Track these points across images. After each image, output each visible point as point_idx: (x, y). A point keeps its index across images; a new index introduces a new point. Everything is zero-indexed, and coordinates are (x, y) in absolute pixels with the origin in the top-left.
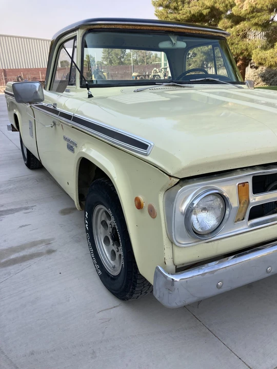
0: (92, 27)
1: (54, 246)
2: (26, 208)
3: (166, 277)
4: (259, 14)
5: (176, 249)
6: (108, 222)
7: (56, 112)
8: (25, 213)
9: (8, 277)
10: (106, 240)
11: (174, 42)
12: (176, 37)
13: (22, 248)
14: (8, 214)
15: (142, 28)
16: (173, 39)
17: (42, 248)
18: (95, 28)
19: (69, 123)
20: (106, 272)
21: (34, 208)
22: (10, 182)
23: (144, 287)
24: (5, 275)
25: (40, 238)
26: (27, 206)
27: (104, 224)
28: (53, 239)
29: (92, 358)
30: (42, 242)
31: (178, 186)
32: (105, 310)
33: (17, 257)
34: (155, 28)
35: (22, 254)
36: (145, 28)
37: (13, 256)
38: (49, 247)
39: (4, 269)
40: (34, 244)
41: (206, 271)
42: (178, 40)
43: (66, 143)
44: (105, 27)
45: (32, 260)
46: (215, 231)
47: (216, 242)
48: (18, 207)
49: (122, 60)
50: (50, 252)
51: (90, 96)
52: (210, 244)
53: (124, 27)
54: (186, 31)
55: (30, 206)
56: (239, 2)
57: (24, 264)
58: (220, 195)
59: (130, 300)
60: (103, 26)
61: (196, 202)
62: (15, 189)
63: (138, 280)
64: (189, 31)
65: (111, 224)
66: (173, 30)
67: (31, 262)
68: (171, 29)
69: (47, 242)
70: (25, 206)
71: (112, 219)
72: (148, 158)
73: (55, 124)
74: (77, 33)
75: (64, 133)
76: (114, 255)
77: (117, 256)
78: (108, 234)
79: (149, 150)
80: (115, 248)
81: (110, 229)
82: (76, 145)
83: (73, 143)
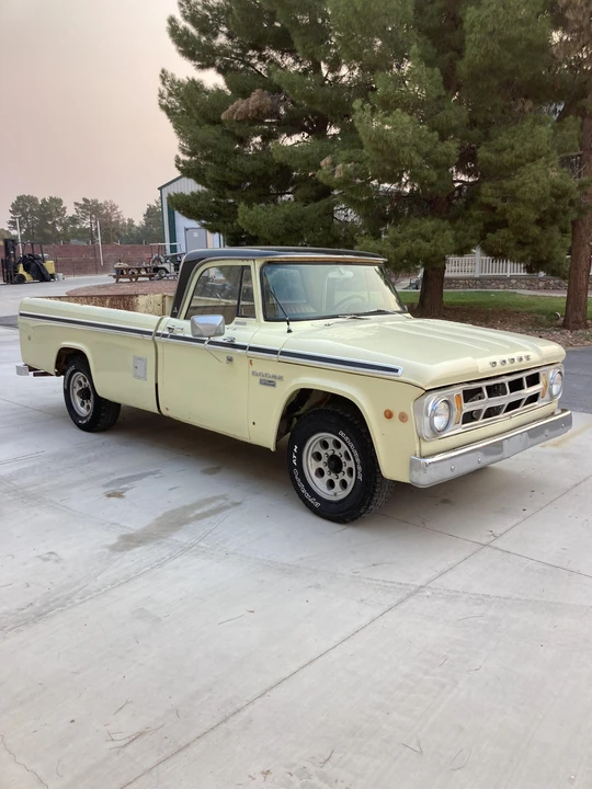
3: (419, 462)
5: (423, 443)
6: (323, 452)
7: (240, 347)
8: (157, 478)
10: (320, 473)
11: (343, 272)
13: (198, 505)
15: (316, 260)
16: (343, 269)
19: (274, 358)
20: (325, 502)
25: (210, 495)
27: (318, 457)
28: (226, 495)
30: (215, 498)
31: (424, 396)
34: (327, 259)
36: (319, 260)
40: (209, 501)
46: (444, 429)
50: (236, 504)
51: (289, 331)
55: (152, 470)
65: (326, 454)
69: (224, 498)
71: (331, 446)
72: (402, 378)
73: (230, 360)
74: (250, 263)
75: (254, 368)
76: (331, 484)
77: (337, 483)
78: (321, 465)
79: (400, 372)
80: (333, 476)
81: (325, 459)
82: (281, 378)
83: (274, 377)
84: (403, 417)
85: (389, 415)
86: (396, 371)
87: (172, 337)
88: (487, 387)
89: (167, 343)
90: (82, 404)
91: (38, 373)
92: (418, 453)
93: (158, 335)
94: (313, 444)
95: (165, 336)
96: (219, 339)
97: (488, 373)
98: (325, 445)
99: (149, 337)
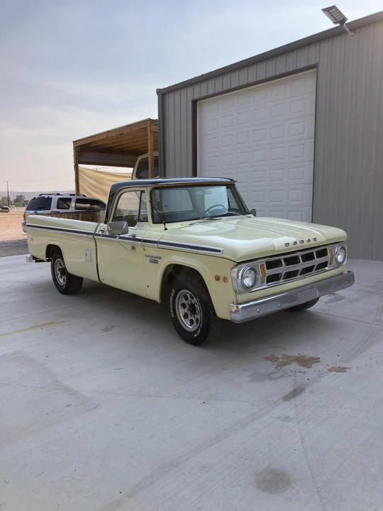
5: (238, 295)
6: (186, 303)
7: (138, 240)
10: (186, 316)
12: (206, 188)
16: (204, 189)
27: (184, 306)
43: (149, 259)
46: (253, 286)
51: (166, 229)
52: (251, 293)
71: (189, 298)
72: (223, 256)
73: (133, 248)
74: (145, 189)
75: (146, 253)
76: (192, 322)
78: (186, 310)
79: (222, 252)
80: (192, 317)
81: (187, 307)
82: (160, 258)
83: (156, 257)
84: (225, 280)
85: (218, 279)
86: (219, 251)
87: (103, 236)
88: (285, 260)
89: (101, 239)
90: (61, 277)
91: (37, 260)
92: (235, 302)
93: (96, 235)
94: (180, 298)
95: (99, 235)
96: (126, 236)
97: (284, 250)
98: (186, 297)
99: (91, 236)
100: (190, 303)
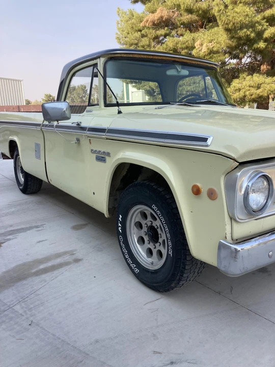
0: (113, 56)
1: (79, 255)
2: (37, 227)
3: (230, 247)
4: (215, 55)
5: (235, 224)
6: (143, 222)
7: (83, 129)
8: (37, 231)
9: (45, 284)
10: (141, 240)
11: (179, 70)
12: (180, 66)
13: (47, 259)
14: (20, 233)
15: (154, 57)
16: (179, 67)
17: (67, 258)
18: (116, 57)
19: (104, 135)
20: (143, 269)
21: (44, 226)
22: (10, 206)
23: (190, 273)
24: (41, 282)
25: (62, 250)
26: (36, 225)
27: (139, 225)
28: (76, 250)
29: (154, 339)
30: (65, 253)
31: (237, 168)
32: (150, 302)
33: (46, 267)
34: (164, 58)
35: (49, 264)
36: (156, 58)
37: (42, 267)
38: (74, 257)
39: (37, 277)
40: (58, 255)
41: (261, 242)
42: (182, 68)
44: (125, 56)
45: (62, 269)
46: (263, 208)
47: (262, 219)
48: (28, 226)
49: (84, 99)
50: (77, 261)
52: (258, 220)
53: (140, 56)
54: (188, 61)
55: (39, 224)
56: (199, 46)
57: (56, 272)
58: (266, 177)
59: (175, 289)
60: (123, 55)
61: (250, 184)
62: (18, 211)
63: (186, 266)
64: (190, 62)
65: (146, 224)
66: (178, 60)
67: (61, 270)
68: (177, 60)
69: (71, 253)
70: (34, 225)
71: (149, 218)
72: (211, 149)
73: (78, 141)
74: (98, 61)
75: (92, 146)
76: (150, 252)
77: (155, 252)
78: (142, 233)
79: (209, 142)
80: (151, 246)
81: (145, 229)
83: (104, 153)
84: (212, 195)
85: (197, 191)
86: (205, 140)
87: (49, 126)
89: (47, 131)
92: (229, 238)
93: (43, 125)
94: (135, 214)
95: (46, 125)
98: (144, 216)
99: (39, 128)
100: (149, 224)
